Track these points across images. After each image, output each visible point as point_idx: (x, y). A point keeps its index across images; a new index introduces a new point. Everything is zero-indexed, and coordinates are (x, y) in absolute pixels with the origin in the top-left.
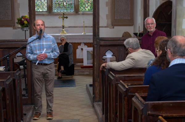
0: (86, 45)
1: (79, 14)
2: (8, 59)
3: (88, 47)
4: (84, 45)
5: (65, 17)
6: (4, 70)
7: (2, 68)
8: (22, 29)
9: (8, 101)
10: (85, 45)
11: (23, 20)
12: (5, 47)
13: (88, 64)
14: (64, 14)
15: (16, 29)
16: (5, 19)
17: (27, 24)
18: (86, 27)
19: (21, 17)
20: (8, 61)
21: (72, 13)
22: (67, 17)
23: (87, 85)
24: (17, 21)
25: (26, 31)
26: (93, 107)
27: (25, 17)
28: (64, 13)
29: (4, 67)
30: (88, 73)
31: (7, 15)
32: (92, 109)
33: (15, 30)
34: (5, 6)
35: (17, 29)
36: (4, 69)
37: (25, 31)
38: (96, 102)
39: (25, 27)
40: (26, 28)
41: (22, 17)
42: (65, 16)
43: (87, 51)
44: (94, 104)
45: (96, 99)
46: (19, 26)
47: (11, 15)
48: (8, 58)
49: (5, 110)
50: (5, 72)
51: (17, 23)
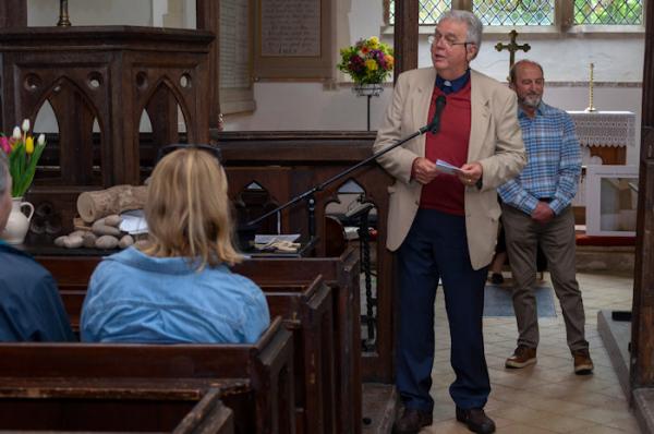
0: (598, 155)
1: (573, 36)
2: (311, 205)
3: (604, 164)
4: (589, 153)
5: (520, 47)
6: (299, 249)
7: (291, 244)
8: (358, 89)
9: (313, 376)
10: (592, 155)
11: (361, 54)
12: (301, 157)
13: (602, 229)
14: (514, 34)
15: (334, 88)
16: (295, 51)
17: (374, 71)
18: (598, 84)
19: (354, 45)
20: (310, 212)
21: (544, 30)
22: (529, 48)
23: (600, 313)
24: (339, 60)
25: (369, 96)
26: (632, 405)
27: (371, 43)
28: (517, 31)
29: (297, 236)
30: (603, 265)
31: (306, 39)
32: (626, 415)
33: (331, 93)
34: (300, 5)
35: (338, 87)
36: (298, 244)
37: (366, 98)
38: (643, 385)
39: (369, 82)
40: (371, 86)
41: (360, 46)
42: (520, 43)
43: (603, 180)
44: (635, 392)
45: (645, 375)
46: (348, 78)
47: (318, 37)
48: (312, 201)
49: (301, 410)
50: (300, 259)
51: (341, 68)
